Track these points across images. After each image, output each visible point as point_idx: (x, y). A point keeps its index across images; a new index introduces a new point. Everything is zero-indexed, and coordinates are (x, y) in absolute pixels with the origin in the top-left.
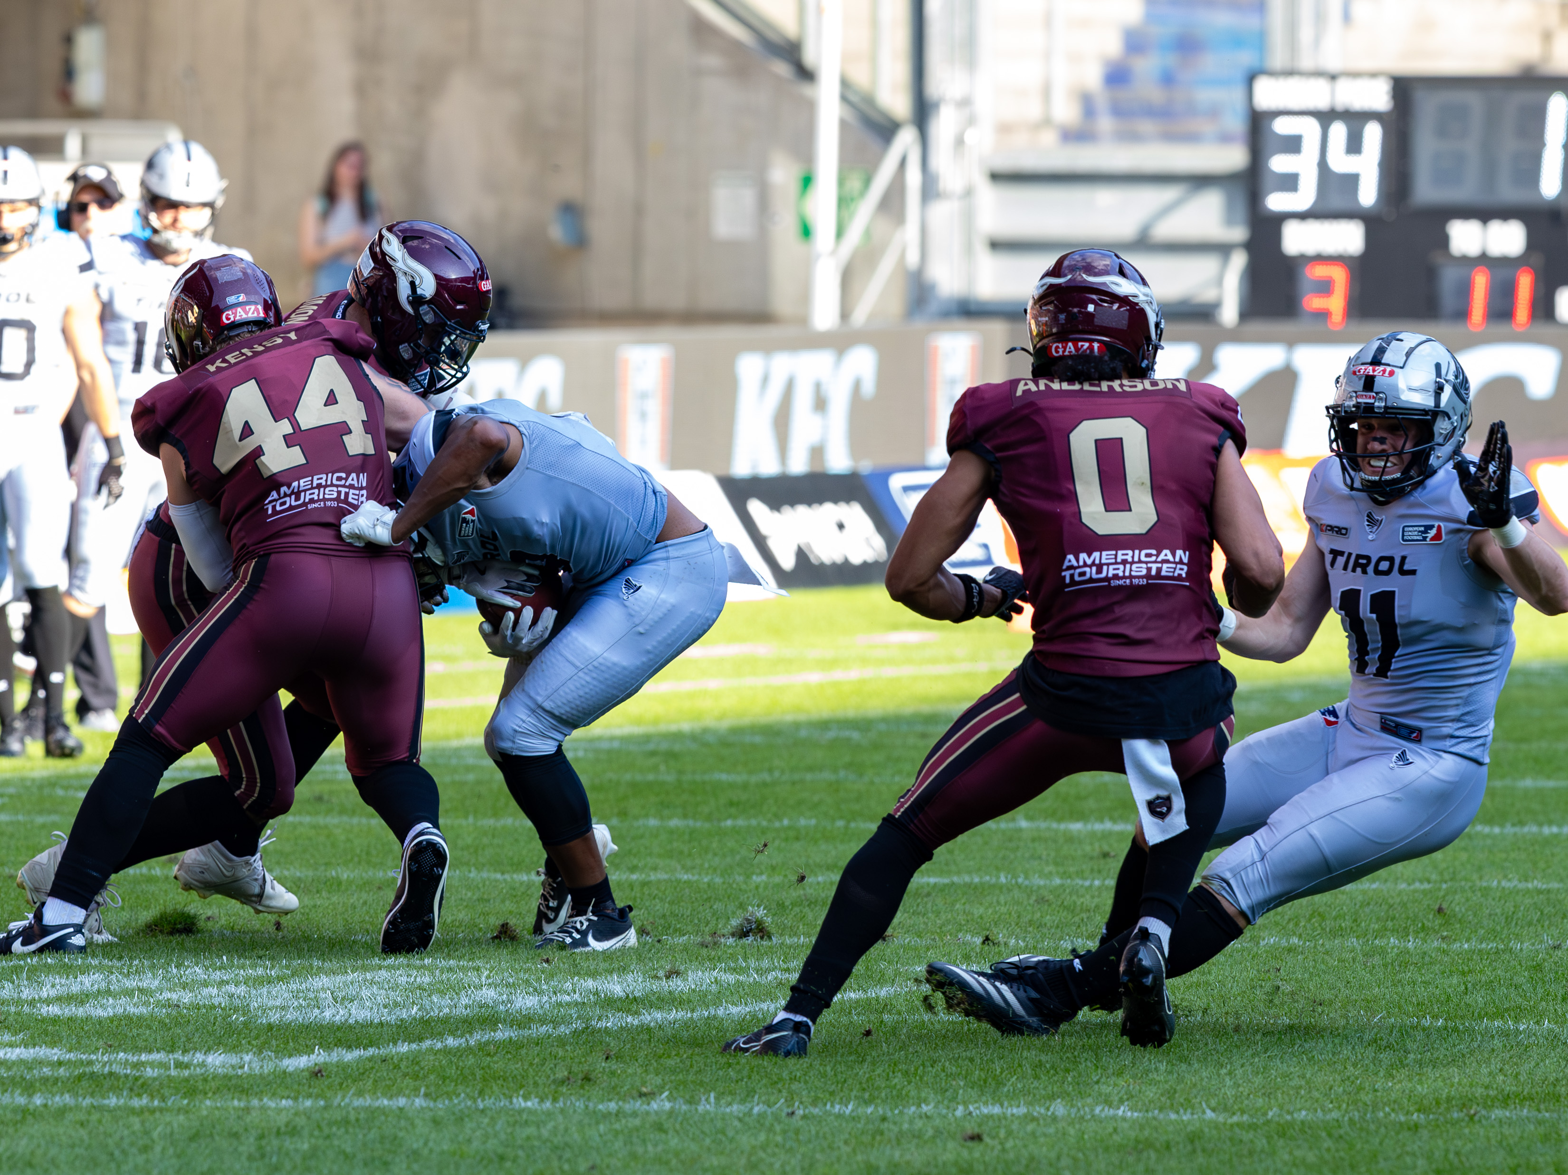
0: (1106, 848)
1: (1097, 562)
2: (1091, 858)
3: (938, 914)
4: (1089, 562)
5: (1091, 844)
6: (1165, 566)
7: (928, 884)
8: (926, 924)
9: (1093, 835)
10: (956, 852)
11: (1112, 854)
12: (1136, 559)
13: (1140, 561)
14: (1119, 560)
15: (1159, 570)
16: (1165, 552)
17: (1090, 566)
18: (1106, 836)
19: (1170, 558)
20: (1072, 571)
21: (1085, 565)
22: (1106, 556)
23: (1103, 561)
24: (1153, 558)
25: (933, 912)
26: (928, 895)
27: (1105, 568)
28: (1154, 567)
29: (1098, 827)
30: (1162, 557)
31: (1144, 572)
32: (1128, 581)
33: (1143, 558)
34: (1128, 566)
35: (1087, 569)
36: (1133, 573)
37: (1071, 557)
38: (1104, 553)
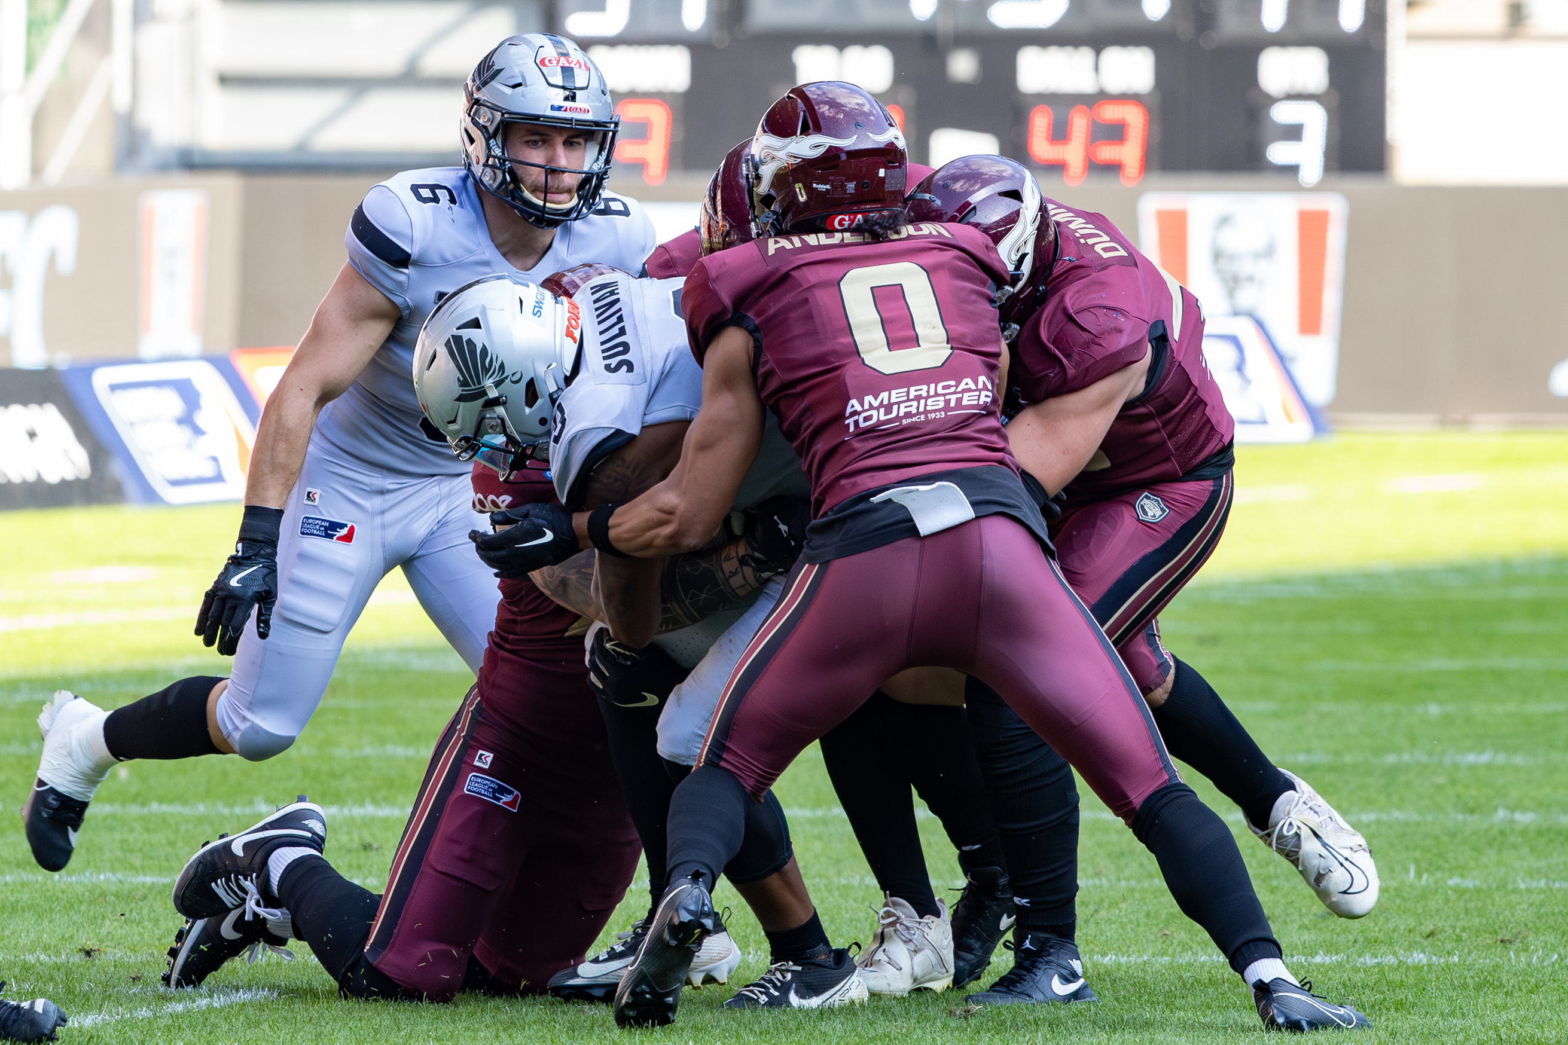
0: (368, 839)
1: (886, 402)
2: (349, 851)
3: (156, 922)
4: (876, 404)
5: (349, 833)
6: (966, 395)
7: (143, 885)
8: (141, 935)
9: (351, 822)
10: (180, 844)
11: (375, 845)
12: (932, 393)
13: (937, 395)
14: (912, 397)
15: (959, 401)
16: (965, 381)
17: (878, 409)
18: (368, 823)
19: (972, 386)
20: (856, 417)
21: (871, 407)
22: (896, 395)
23: (893, 400)
24: (952, 389)
25: (150, 920)
26: (144, 898)
27: (895, 407)
28: (953, 398)
29: (357, 811)
30: (962, 386)
31: (942, 405)
32: (923, 417)
33: (940, 391)
34: (922, 402)
35: (874, 413)
36: (928, 408)
37: (854, 402)
38: (893, 392)
